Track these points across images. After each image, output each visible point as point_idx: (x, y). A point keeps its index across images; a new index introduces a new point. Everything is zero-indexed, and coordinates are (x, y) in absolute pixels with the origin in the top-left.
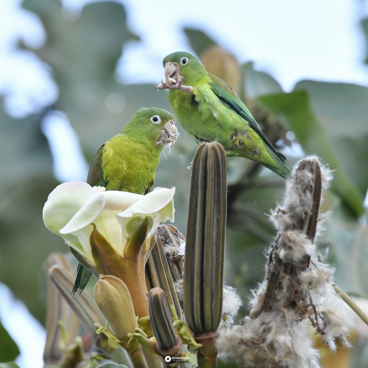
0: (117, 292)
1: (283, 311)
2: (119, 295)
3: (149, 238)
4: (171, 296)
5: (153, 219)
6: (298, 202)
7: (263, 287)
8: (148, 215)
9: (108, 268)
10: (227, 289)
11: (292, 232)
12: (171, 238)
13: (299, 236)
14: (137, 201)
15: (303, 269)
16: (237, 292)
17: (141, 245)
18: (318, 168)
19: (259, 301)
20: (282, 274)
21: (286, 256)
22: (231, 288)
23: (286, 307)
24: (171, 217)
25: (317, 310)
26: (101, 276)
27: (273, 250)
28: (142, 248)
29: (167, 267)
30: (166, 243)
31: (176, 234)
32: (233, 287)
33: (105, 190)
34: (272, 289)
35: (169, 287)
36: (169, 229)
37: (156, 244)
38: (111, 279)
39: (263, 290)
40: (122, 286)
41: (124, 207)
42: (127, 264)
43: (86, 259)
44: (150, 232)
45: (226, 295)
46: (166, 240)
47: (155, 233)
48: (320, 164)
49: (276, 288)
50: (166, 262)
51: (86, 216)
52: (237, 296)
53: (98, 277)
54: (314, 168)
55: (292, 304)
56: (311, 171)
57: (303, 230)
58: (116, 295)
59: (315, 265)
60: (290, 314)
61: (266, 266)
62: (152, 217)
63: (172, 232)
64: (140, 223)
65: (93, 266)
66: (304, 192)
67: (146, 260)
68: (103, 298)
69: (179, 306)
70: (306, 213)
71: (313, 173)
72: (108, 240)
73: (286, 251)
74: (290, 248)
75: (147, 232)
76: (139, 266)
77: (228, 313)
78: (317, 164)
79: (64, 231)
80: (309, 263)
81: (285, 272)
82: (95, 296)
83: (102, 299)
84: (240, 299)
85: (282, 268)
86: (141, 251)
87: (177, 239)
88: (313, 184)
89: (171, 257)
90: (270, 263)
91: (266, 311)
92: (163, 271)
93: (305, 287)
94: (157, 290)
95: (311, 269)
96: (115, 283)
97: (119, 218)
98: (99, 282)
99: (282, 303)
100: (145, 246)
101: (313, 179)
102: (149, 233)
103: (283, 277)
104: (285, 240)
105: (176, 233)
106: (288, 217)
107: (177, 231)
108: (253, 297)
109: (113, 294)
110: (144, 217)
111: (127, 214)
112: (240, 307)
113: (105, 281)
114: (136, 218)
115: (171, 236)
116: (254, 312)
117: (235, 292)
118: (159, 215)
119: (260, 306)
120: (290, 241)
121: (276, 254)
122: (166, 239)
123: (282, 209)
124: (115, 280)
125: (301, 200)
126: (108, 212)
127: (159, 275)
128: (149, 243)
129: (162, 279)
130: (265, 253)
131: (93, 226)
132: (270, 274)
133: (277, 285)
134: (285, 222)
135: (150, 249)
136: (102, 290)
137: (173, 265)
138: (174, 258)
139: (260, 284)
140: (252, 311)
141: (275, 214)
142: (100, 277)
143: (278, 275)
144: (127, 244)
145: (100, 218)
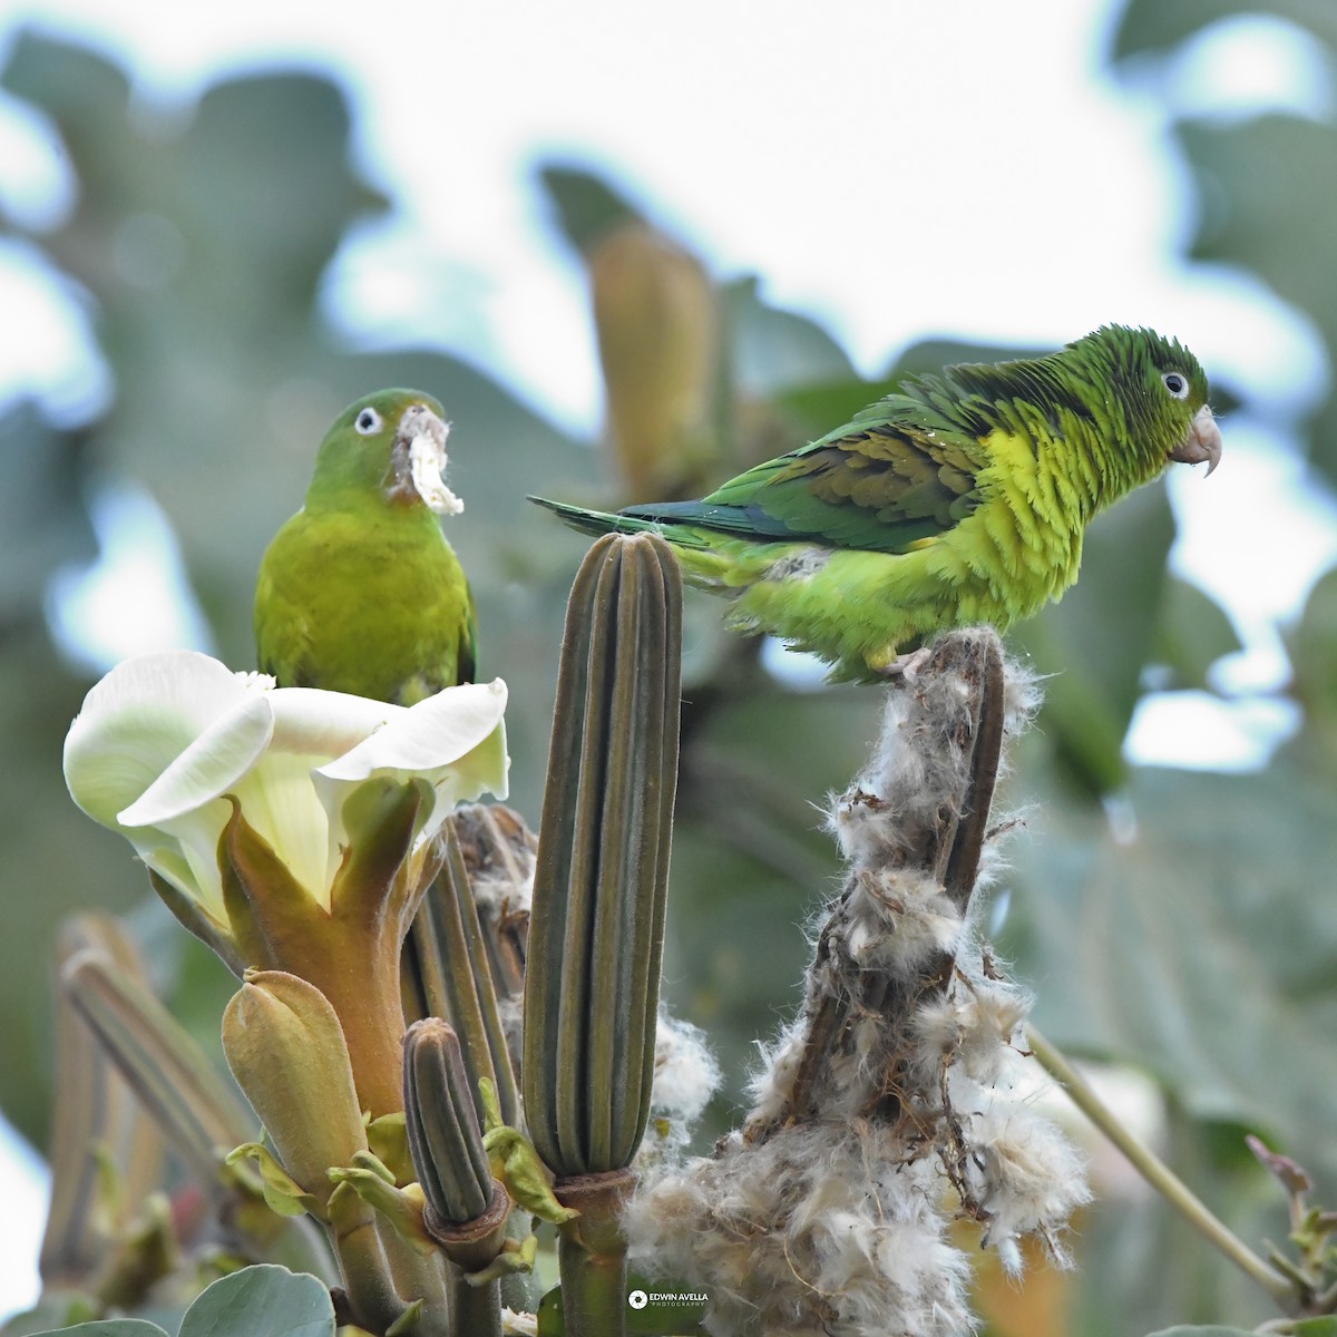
0: (302, 1028)
1: (852, 1129)
2: (306, 1038)
3: (418, 853)
4: (487, 1046)
5: (436, 790)
6: (919, 776)
7: (794, 1037)
8: (417, 776)
9: (278, 944)
10: (675, 1029)
11: (894, 875)
12: (500, 852)
13: (920, 890)
14: (384, 727)
15: (928, 996)
16: (708, 1044)
17: (388, 876)
18: (994, 667)
19: (779, 1084)
20: (855, 1007)
21: (869, 950)
22: (690, 1027)
23: (864, 1114)
24: (498, 783)
25: (966, 1136)
26: (251, 972)
27: (832, 925)
28: (392, 884)
29: (478, 948)
30: (484, 868)
31: (516, 838)
32: (696, 1025)
33: (275, 685)
34: (824, 1049)
35: (481, 1019)
36: (497, 820)
37: (444, 872)
38: (283, 982)
39: (794, 1048)
40: (321, 1011)
41: (338, 746)
42: (338, 937)
43: (204, 916)
44: (422, 832)
45: (671, 1050)
46: (482, 856)
47: (438, 835)
48: (1002, 652)
49: (834, 1051)
50: (477, 935)
51: (208, 768)
52: (706, 1056)
53: (240, 974)
54: (981, 667)
55: (885, 1108)
56: (971, 675)
57: (931, 870)
58: (296, 1039)
59: (969, 985)
60: (875, 1140)
61: (808, 973)
62: (433, 782)
63: (504, 831)
64: (391, 800)
65: (226, 938)
66: (943, 745)
67: (404, 925)
68: (254, 1047)
69: (510, 1080)
70: (945, 814)
71: (976, 684)
72: (278, 854)
73: (870, 934)
74: (886, 927)
75: (413, 831)
76: (382, 945)
77: (677, 1111)
78: (992, 652)
79: (130, 818)
80: (947, 977)
81: (867, 1001)
82: (225, 1039)
83: (250, 1051)
84: (715, 1067)
85: (859, 985)
86: (388, 894)
87: (518, 856)
88: (972, 721)
89: (496, 916)
90: (818, 965)
91: (797, 1122)
92: (466, 964)
93: (929, 1057)
94: (434, 1029)
95: (952, 997)
96: (298, 1001)
97: (320, 781)
98: (242, 994)
99: (852, 1099)
100: (402, 880)
101: (976, 701)
102: (418, 833)
103: (858, 1017)
104: (870, 898)
105: (517, 834)
106: (884, 821)
107: (520, 830)
108: (759, 1067)
109: (285, 1036)
110: (404, 781)
111: (349, 769)
112: (715, 1093)
113: (263, 991)
114: (379, 784)
115: (502, 844)
116: (759, 1121)
117: (703, 1040)
118: (453, 776)
119: (780, 1102)
120: (886, 902)
121: (839, 938)
122: (485, 853)
123: (869, 790)
124: (296, 986)
125: (930, 771)
126: (283, 758)
127: (449, 977)
128: (420, 869)
129: (458, 991)
130: (806, 930)
131: (229, 804)
132: (819, 1000)
133: (839, 1039)
134: (873, 837)
135: (420, 887)
136: (249, 1020)
137: (500, 941)
138: (504, 920)
139: (784, 1029)
140: (752, 1117)
141: (844, 807)
142: (246, 977)
143: (844, 1009)
144: (342, 868)
145: (254, 778)
